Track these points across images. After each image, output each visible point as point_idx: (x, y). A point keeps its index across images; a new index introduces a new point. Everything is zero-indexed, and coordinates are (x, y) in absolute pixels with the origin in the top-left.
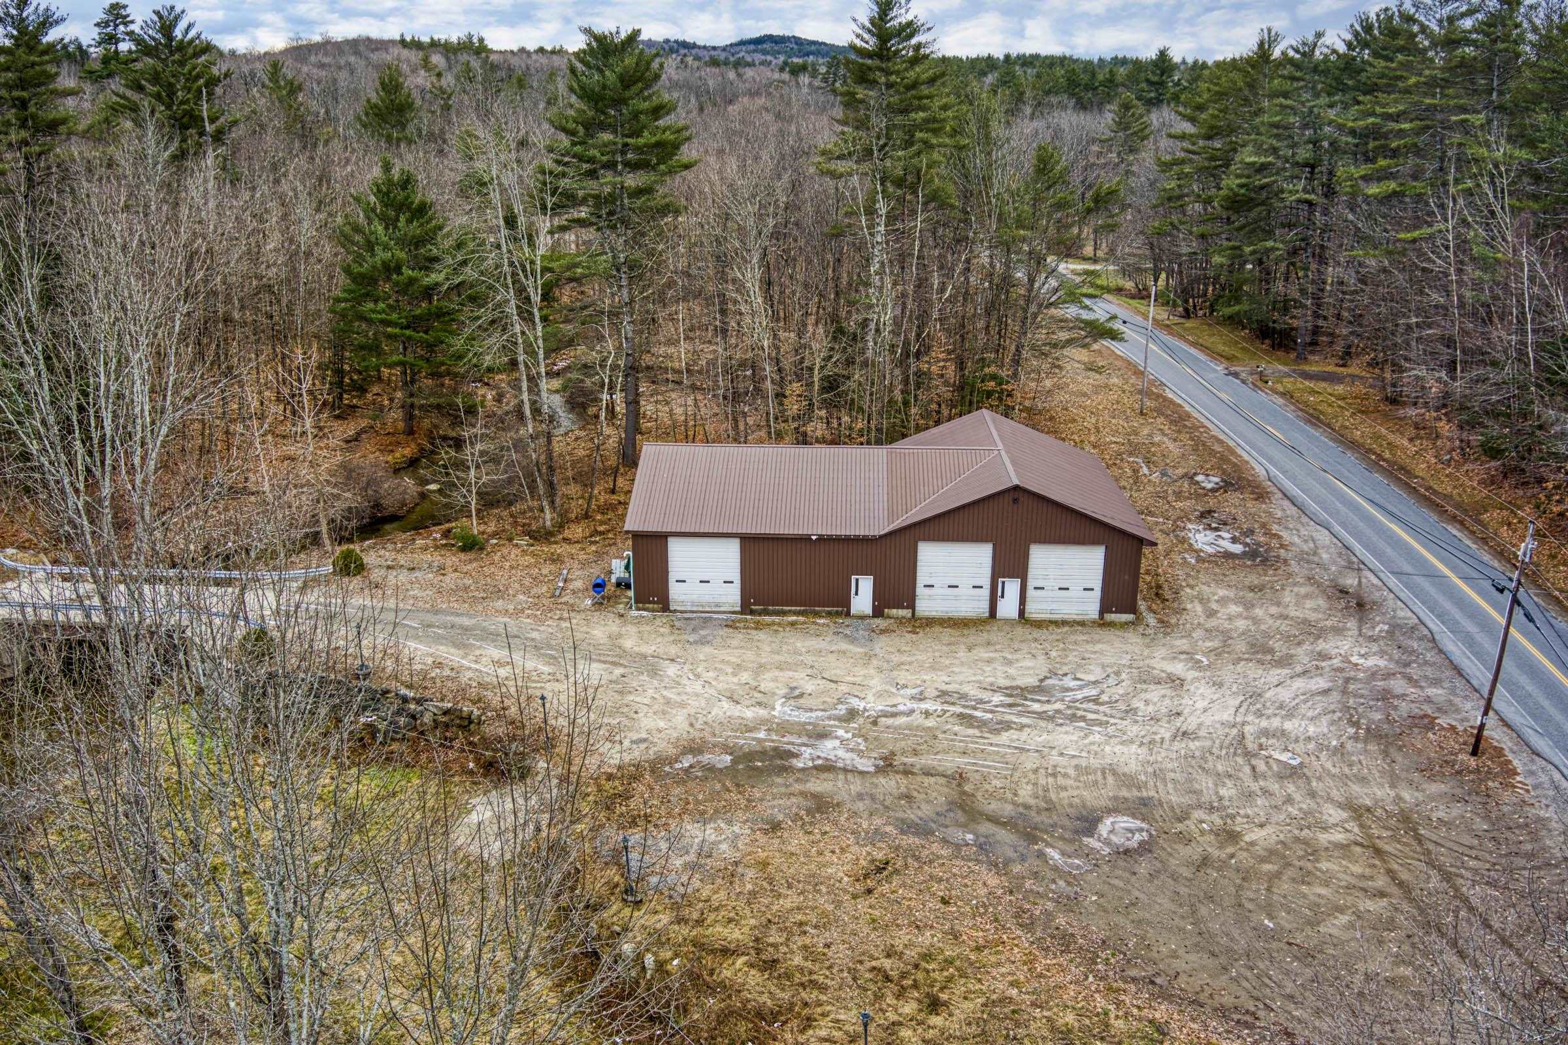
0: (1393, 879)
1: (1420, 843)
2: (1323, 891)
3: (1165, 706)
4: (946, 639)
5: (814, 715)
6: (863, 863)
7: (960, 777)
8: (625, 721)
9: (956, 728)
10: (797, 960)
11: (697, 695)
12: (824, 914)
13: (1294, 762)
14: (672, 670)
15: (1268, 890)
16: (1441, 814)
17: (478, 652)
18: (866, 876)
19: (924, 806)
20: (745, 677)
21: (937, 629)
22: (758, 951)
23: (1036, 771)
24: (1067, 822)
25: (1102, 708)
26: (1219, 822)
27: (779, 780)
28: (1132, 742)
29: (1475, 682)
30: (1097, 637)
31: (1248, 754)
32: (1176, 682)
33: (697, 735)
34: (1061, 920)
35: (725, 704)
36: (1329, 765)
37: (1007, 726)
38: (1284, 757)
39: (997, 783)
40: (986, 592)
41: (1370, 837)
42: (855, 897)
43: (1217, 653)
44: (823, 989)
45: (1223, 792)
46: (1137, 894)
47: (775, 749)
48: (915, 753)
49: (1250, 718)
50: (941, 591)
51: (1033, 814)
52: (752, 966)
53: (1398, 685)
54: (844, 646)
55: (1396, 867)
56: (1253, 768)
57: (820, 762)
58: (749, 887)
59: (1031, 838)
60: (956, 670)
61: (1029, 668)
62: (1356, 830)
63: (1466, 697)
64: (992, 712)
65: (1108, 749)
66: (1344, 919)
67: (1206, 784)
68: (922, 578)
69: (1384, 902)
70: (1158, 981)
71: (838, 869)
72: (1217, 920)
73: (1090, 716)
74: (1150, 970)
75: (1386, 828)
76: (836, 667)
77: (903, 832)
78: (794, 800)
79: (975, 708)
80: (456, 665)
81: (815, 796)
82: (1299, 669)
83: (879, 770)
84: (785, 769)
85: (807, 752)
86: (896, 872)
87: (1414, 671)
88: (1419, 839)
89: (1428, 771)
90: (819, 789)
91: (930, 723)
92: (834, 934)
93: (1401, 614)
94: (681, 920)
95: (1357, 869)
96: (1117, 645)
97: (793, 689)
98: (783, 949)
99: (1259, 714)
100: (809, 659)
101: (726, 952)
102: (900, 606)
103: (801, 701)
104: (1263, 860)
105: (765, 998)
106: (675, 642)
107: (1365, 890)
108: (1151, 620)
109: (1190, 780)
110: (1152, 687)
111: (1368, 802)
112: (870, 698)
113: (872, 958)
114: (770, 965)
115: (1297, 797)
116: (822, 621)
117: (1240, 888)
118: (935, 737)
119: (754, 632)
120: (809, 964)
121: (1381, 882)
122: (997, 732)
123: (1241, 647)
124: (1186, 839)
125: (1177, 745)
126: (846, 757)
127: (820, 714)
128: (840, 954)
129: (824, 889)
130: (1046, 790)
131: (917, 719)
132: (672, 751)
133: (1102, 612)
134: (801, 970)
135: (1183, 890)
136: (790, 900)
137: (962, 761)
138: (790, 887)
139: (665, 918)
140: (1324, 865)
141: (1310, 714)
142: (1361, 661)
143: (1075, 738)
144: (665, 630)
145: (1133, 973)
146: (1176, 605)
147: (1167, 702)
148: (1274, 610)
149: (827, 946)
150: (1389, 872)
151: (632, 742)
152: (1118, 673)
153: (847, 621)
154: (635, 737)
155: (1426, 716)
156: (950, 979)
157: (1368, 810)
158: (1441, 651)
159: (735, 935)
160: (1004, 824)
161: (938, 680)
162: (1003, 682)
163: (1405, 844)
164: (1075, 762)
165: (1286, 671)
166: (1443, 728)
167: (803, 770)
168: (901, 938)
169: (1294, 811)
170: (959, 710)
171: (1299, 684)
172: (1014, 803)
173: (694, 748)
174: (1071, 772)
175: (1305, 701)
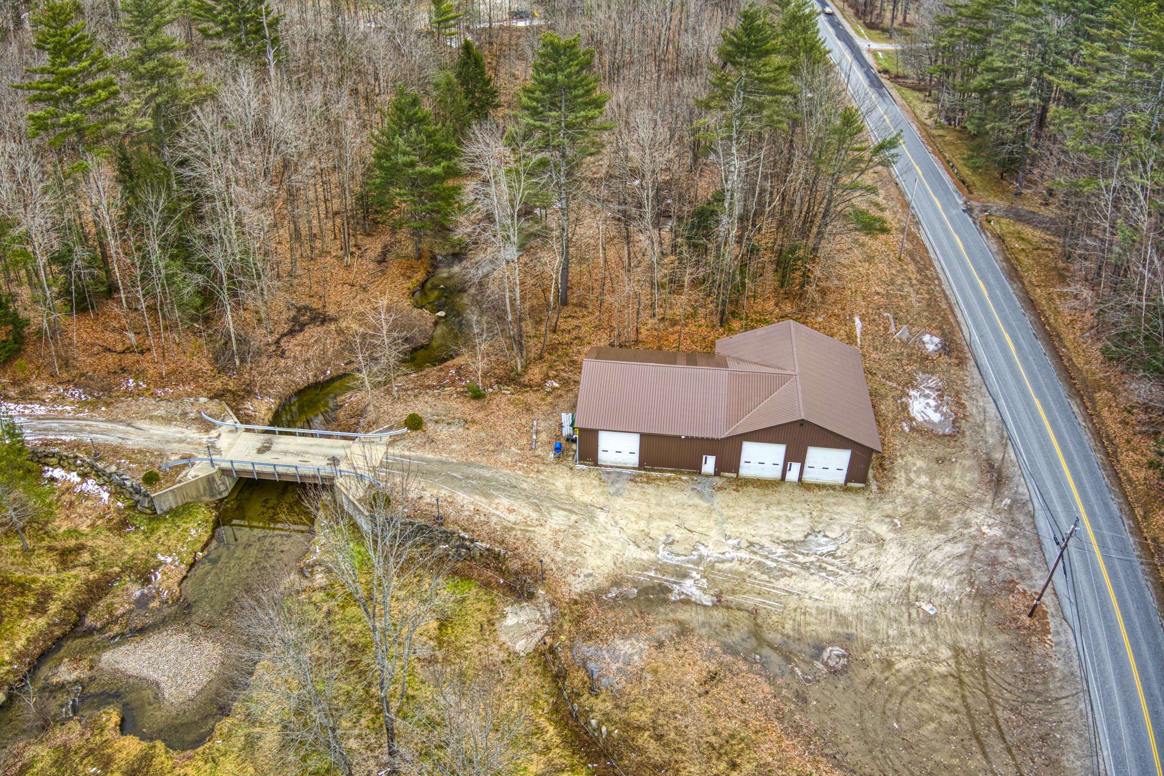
0: (964, 701)
1: (984, 679)
2: (926, 706)
3: (870, 562)
4: (755, 497)
5: (680, 558)
6: (704, 673)
7: (754, 613)
8: (580, 560)
9: (756, 574)
10: (672, 735)
11: (617, 539)
12: (685, 707)
13: (932, 613)
14: (602, 517)
15: (900, 704)
16: (1000, 658)
17: (497, 501)
18: (705, 682)
19: (736, 634)
20: (642, 525)
21: (750, 488)
22: (655, 729)
23: (795, 610)
24: (807, 650)
25: (836, 562)
26: (885, 653)
27: (662, 610)
28: (849, 590)
29: (1047, 556)
30: (841, 500)
31: (910, 605)
32: (880, 542)
33: (618, 571)
34: (797, 717)
35: (632, 547)
36: (950, 617)
37: (784, 573)
38: (927, 608)
39: (774, 618)
40: (780, 468)
41: (959, 670)
42: (700, 696)
43: (907, 517)
44: (684, 752)
45: (891, 632)
46: (835, 701)
47: (660, 585)
48: (733, 592)
49: (915, 575)
50: (754, 465)
51: (791, 642)
52: (651, 737)
53: (1003, 554)
54: (697, 500)
55: (967, 693)
56: (910, 615)
57: (683, 597)
58: (649, 686)
59: (788, 659)
60: (759, 524)
61: (799, 526)
62: (953, 665)
63: (1038, 568)
64: (777, 561)
65: (835, 594)
66: (933, 726)
67: (882, 624)
68: (744, 458)
69: (955, 717)
70: (838, 756)
71: (692, 677)
72: (872, 720)
73: (830, 568)
74: (835, 750)
75: (969, 665)
76: (692, 518)
77: (725, 652)
78: (670, 625)
79: (767, 558)
80: (487, 512)
81: (681, 623)
82: (951, 535)
83: (714, 605)
84: (666, 601)
85: (676, 588)
86: (720, 680)
87: (1016, 543)
88: (984, 674)
89: (1002, 626)
90: (682, 618)
91: (742, 569)
92: (689, 720)
93: (1021, 490)
94: (617, 706)
95: (947, 693)
96: (852, 507)
97: (669, 536)
98: (666, 728)
99: (921, 572)
100: (677, 511)
101: (640, 729)
102: (730, 471)
103: (674, 547)
104: (902, 683)
105: (657, 758)
106: (603, 493)
107: (947, 708)
108: (874, 488)
109: (874, 623)
110: (866, 545)
111: (964, 646)
112: (711, 547)
113: (708, 736)
114: (659, 738)
115: (928, 639)
116: (684, 478)
117: (887, 701)
118: (744, 580)
119: (645, 486)
120: (677, 738)
121: (957, 703)
122: (778, 578)
123: (921, 513)
124: (865, 664)
125: (873, 594)
126: (696, 594)
127: (683, 558)
128: (692, 732)
129: (684, 689)
130: (799, 625)
131: (735, 565)
132: (606, 584)
133: (846, 482)
134: (674, 741)
135: (859, 701)
136: (668, 697)
137: (757, 600)
138: (669, 687)
139: (609, 705)
140: (931, 689)
141: (949, 574)
142: (987, 531)
143: (819, 585)
144: (596, 482)
145: (827, 751)
146: (890, 474)
147: (873, 558)
148: (947, 481)
149: (686, 727)
150: (964, 697)
151: (585, 576)
152: (848, 532)
153: (699, 479)
154: (586, 572)
155: (1012, 581)
156: (742, 750)
157: (963, 651)
158: (1035, 527)
159: (644, 718)
160: (776, 649)
161: (748, 532)
162: (784, 537)
163: (976, 678)
164: (816, 604)
165: (942, 536)
166: (1019, 592)
167: (674, 602)
168: (721, 722)
169: (924, 648)
170: (758, 558)
171: (948, 548)
172: (783, 635)
173: (617, 582)
174: (814, 611)
175: (949, 563)
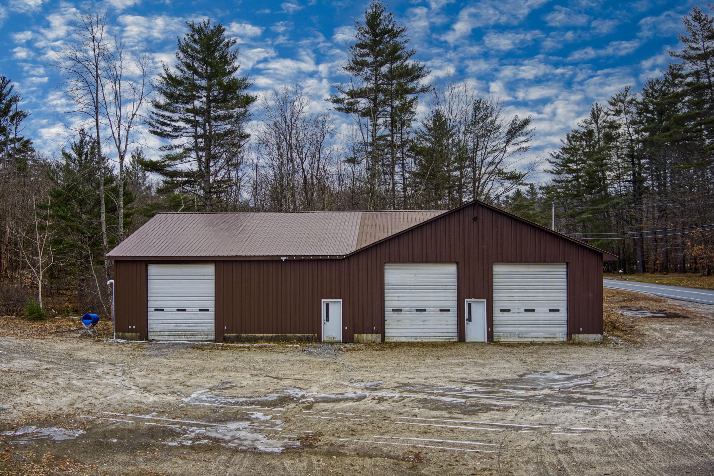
7: (415, 457)
9: (417, 410)
23: (536, 448)
25: (602, 392)
27: (123, 457)
32: (671, 371)
33: (68, 412)
37: (486, 408)
39: (477, 464)
40: (453, 315)
48: (353, 432)
50: (409, 315)
54: (305, 357)
60: (423, 370)
61: (504, 368)
64: (464, 397)
65: (629, 421)
68: (390, 304)
76: (287, 370)
79: (443, 395)
83: (291, 451)
84: (145, 447)
90: (175, 470)
91: (383, 407)
97: (226, 383)
102: (369, 331)
108: (618, 340)
112: (314, 389)
116: (292, 345)
118: (387, 419)
122: (473, 413)
126: (245, 438)
131: (366, 404)
132: (19, 422)
133: (569, 334)
137: (419, 441)
153: (318, 347)
161: (400, 377)
162: (476, 376)
164: (590, 436)
170: (421, 396)
173: (48, 422)
